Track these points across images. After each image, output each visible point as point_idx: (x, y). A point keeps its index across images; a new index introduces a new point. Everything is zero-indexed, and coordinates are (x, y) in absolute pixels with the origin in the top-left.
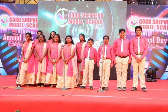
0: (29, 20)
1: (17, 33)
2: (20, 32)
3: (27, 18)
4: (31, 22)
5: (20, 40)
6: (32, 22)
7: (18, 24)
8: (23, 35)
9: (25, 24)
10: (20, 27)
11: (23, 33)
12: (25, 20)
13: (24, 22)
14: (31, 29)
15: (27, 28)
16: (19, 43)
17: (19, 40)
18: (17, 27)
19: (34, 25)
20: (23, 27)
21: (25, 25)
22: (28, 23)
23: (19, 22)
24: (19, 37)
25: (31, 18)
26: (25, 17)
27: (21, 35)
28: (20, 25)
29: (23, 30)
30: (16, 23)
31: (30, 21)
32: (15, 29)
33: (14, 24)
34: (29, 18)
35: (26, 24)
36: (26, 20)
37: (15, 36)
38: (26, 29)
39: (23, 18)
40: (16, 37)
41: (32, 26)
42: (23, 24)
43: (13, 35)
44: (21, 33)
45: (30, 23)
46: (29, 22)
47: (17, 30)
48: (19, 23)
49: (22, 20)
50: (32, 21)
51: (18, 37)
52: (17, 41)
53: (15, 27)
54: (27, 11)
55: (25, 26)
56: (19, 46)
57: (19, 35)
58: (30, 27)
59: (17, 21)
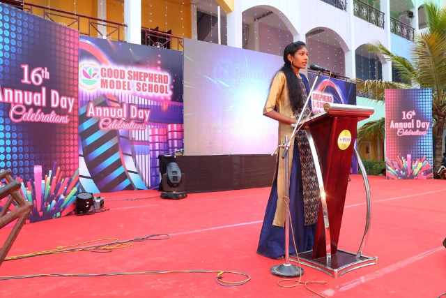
0: (141, 76)
1: (118, 102)
2: (123, 101)
3: (137, 72)
4: (145, 80)
5: (125, 116)
6: (147, 81)
7: (120, 82)
8: (129, 105)
9: (133, 84)
10: (124, 89)
11: (130, 102)
12: (132, 74)
13: (131, 79)
14: (144, 94)
15: (138, 93)
16: (122, 123)
17: (121, 116)
18: (117, 88)
19: (150, 87)
20: (129, 89)
21: (133, 87)
22: (139, 81)
23: (121, 78)
24: (121, 110)
25: (145, 73)
26: (134, 69)
27: (125, 106)
28: (124, 85)
29: (130, 96)
30: (115, 80)
31: (142, 78)
32: (113, 94)
33: (111, 81)
34: (141, 73)
35: (135, 85)
36: (136, 76)
37: (113, 107)
38: (135, 95)
39: (129, 72)
40: (115, 110)
41: (147, 88)
42: (129, 83)
43: (109, 107)
44: (127, 102)
45: (143, 82)
46: (141, 80)
47: (117, 95)
48: (122, 80)
49: (127, 75)
50: (147, 79)
51: (119, 110)
52: (119, 119)
53: (113, 88)
54: (138, 59)
55: (134, 89)
56: (122, 128)
57: (122, 107)
58: (143, 90)
59: (117, 78)
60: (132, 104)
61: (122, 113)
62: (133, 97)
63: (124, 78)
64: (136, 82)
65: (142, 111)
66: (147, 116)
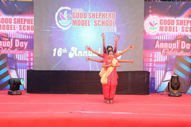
0: (22, 21)
1: (7, 38)
2: (11, 37)
3: (20, 19)
4: (24, 23)
5: (12, 46)
6: (26, 24)
7: (9, 25)
8: (14, 39)
9: (17, 26)
10: (11, 29)
11: (15, 37)
12: (17, 20)
13: (16, 23)
14: (24, 32)
15: (20, 31)
16: (10, 50)
17: (9, 46)
18: (7, 29)
19: (28, 28)
20: (14, 29)
21: (17, 28)
22: (21, 24)
23: (9, 23)
24: (9, 42)
25: (24, 19)
26: (18, 17)
27: (12, 40)
28: (11, 27)
29: (15, 34)
30: (6, 24)
31: (23, 22)
32: (4, 33)
33: (3, 25)
34: (22, 19)
35: (18, 27)
36: (19, 21)
37: (5, 41)
38: (18, 33)
39: (14, 19)
40: (5, 42)
41: (26, 28)
42: (14, 26)
43: (2, 41)
44: (13, 37)
45: (24, 24)
46: (22, 23)
47: (7, 33)
48: (10, 25)
49: (13, 21)
50: (26, 23)
51: (8, 42)
52: (8, 48)
53: (5, 29)
54: (20, 10)
55: (17, 29)
56: (10, 53)
57: (10, 40)
58: (24, 30)
59: (7, 23)
60: (16, 38)
61: (9, 44)
62: (17, 34)
63: (11, 23)
64: (19, 25)
65: (23, 43)
66: (26, 46)
